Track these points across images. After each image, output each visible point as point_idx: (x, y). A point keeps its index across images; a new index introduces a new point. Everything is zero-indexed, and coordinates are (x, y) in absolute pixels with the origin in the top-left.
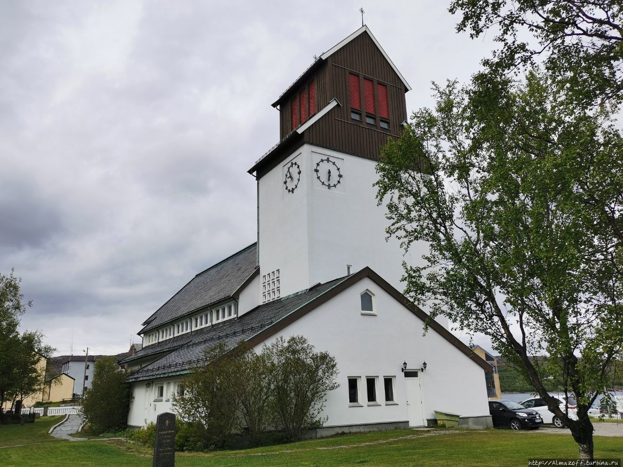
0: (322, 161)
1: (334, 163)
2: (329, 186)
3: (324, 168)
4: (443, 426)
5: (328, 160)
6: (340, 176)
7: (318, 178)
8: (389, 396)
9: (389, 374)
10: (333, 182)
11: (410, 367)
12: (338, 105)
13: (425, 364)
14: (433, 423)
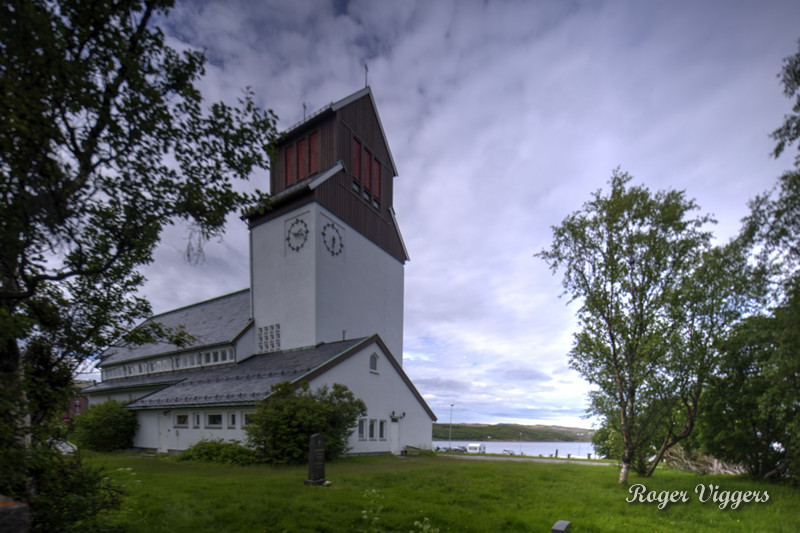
0: (328, 225)
1: (337, 231)
2: (333, 253)
3: (330, 232)
4: (411, 455)
5: (333, 226)
6: (342, 245)
7: (325, 242)
8: (381, 435)
9: (383, 418)
10: (336, 250)
11: (396, 415)
12: (343, 170)
13: (404, 414)
14: (404, 453)
